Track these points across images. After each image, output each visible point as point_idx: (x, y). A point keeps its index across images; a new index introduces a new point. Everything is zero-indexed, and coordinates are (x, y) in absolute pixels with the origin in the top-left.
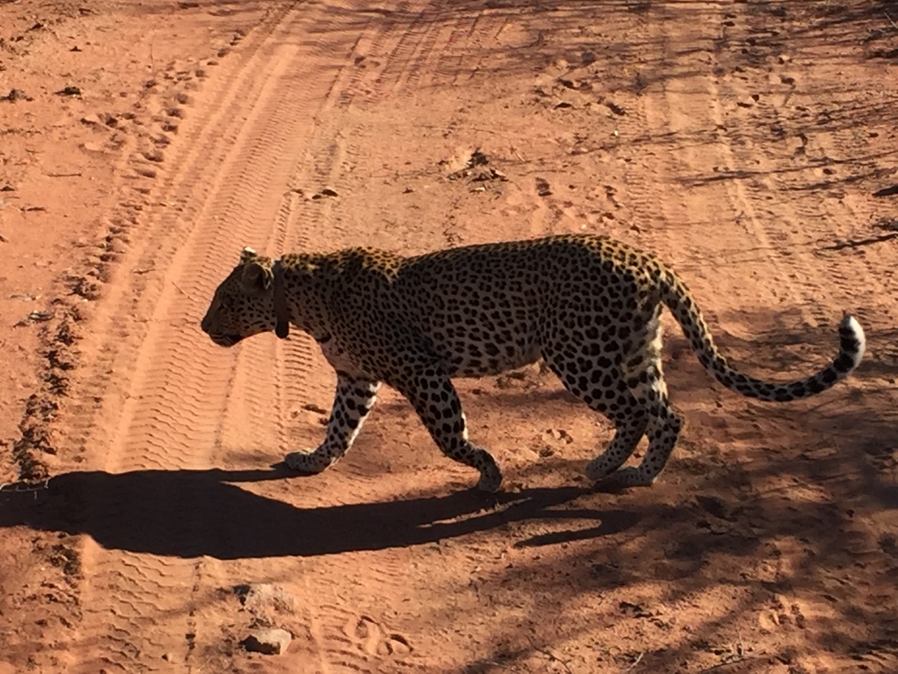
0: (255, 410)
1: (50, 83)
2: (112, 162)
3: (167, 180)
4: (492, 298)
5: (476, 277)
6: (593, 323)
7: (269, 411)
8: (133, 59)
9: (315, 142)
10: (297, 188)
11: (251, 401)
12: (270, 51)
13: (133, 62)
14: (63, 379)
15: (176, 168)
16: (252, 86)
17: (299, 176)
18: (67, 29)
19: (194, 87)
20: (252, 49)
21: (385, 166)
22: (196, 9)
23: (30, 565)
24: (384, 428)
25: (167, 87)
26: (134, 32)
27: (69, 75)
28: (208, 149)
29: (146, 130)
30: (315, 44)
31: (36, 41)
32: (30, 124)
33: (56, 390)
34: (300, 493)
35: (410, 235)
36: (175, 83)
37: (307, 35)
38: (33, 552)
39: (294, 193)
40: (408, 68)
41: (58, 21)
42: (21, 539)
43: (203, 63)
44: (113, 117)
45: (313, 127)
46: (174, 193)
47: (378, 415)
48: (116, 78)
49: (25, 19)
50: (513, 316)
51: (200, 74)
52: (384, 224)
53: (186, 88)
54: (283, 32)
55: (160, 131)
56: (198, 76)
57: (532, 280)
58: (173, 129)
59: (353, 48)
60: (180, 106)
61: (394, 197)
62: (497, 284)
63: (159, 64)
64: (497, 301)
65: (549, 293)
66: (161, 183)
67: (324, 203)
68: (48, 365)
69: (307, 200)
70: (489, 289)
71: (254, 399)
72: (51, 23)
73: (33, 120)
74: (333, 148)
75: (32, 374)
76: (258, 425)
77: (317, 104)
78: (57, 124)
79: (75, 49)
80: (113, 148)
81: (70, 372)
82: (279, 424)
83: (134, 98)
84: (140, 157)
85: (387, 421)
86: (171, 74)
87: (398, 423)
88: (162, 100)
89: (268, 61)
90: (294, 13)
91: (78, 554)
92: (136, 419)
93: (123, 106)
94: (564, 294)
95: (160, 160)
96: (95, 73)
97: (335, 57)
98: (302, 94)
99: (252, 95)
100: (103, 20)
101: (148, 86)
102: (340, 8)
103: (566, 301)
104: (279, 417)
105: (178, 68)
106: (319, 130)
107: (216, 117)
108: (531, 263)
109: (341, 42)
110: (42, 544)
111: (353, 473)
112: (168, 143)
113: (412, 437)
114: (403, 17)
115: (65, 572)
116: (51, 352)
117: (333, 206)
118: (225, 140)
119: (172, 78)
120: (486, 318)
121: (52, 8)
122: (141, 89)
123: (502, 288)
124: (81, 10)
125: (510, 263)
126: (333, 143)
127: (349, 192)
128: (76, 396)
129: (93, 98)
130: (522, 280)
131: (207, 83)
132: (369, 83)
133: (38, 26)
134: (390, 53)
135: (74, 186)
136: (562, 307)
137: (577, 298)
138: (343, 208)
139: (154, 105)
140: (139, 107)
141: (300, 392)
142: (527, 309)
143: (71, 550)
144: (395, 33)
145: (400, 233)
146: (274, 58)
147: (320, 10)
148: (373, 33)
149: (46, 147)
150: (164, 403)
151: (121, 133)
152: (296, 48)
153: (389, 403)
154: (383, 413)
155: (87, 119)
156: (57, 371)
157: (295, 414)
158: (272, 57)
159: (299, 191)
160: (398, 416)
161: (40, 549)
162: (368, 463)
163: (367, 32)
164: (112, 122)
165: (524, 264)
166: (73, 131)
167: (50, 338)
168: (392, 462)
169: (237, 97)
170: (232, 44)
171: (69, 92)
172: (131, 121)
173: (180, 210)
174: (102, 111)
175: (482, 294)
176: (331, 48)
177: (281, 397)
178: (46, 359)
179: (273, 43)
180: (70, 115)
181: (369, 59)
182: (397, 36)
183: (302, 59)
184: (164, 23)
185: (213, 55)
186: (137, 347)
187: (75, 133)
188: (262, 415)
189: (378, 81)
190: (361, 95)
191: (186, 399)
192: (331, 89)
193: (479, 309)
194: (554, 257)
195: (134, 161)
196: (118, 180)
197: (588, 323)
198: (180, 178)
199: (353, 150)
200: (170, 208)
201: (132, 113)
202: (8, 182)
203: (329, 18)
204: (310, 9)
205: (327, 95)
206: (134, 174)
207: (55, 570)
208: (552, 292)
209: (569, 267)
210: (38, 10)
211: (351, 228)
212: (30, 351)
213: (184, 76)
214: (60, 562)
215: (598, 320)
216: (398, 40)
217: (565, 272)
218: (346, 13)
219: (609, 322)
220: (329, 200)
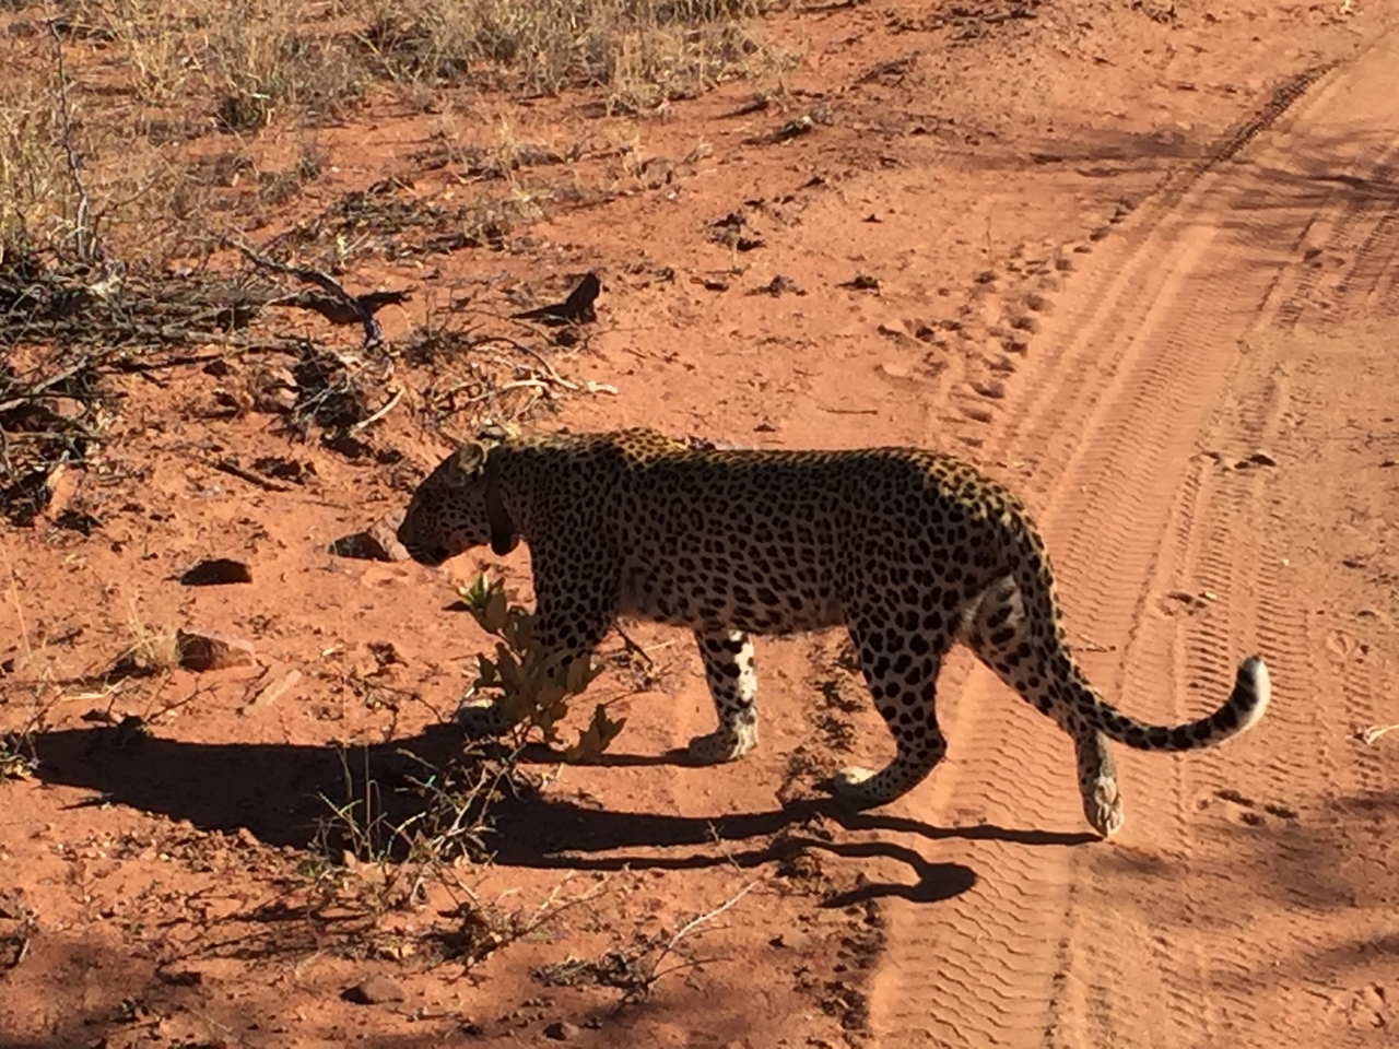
0: (1141, 793)
1: (832, 269)
2: (926, 395)
3: (1009, 426)
4: (770, 526)
5: (756, 494)
6: (911, 581)
7: (1162, 796)
8: (962, 238)
9: (1240, 380)
10: (1211, 450)
11: (1135, 779)
12: (1172, 234)
13: (959, 242)
14: (845, 725)
15: (1023, 409)
16: (1142, 287)
17: (1215, 431)
18: (861, 188)
19: (1054, 285)
20: (1144, 230)
21: (1351, 422)
22: (1059, 165)
23: (790, 1011)
24: (1345, 836)
25: (1011, 284)
26: (961, 196)
27: (861, 258)
28: (1075, 381)
29: (978, 348)
30: (1241, 226)
31: (812, 204)
32: (801, 331)
33: (834, 742)
34: (1210, 928)
35: (1389, 534)
36: (1024, 278)
37: (1229, 211)
38: (795, 989)
39: (1207, 458)
40: (1390, 270)
41: (847, 174)
42: (778, 969)
43: (1068, 249)
44: (929, 326)
45: (1237, 356)
46: (1018, 448)
47: (1334, 814)
48: (934, 267)
49: (796, 170)
50: (797, 556)
51: (1063, 265)
52: (1348, 514)
53: (1041, 286)
54: (1193, 206)
55: (1000, 351)
56: (1058, 268)
57: (828, 505)
58: (1019, 348)
59: (1303, 235)
60: (1031, 314)
61: (1365, 472)
62: (782, 507)
63: (999, 247)
64: (776, 531)
65: (850, 527)
66: (999, 432)
67: (1253, 475)
68: (822, 702)
69: (1226, 469)
70: (769, 512)
71: (1139, 776)
72: (837, 178)
73: (805, 324)
74: (1270, 391)
75: (797, 715)
76: (1145, 816)
77: (1243, 319)
78: (842, 332)
79: (872, 219)
80: (927, 373)
81: (856, 715)
82: (1178, 817)
83: (959, 298)
84: (968, 389)
85: (1349, 824)
86: (1018, 263)
87: (1366, 829)
88: (1004, 303)
89: (1168, 249)
90: (1210, 176)
91: (863, 998)
92: (955, 795)
93: (944, 310)
94: (870, 532)
95: (999, 396)
96: (901, 256)
97: (1274, 248)
98: (1221, 305)
99: (1143, 301)
100: (917, 175)
101: (981, 281)
102: (1283, 172)
103: (874, 544)
104: (1178, 806)
105: (1029, 254)
106: (1247, 362)
107: (1085, 334)
108: (833, 482)
109: (1285, 226)
110: (809, 978)
111: (1297, 903)
112: (1011, 370)
113: (1389, 852)
114: (1382, 190)
115: (844, 1025)
116: (828, 683)
117: (1267, 482)
118: (1102, 370)
119: (1018, 270)
120: (758, 554)
121: (837, 155)
122: (972, 284)
123: (788, 513)
124: (883, 160)
125: (806, 479)
126: (1269, 383)
127: (1293, 460)
128: (865, 753)
129: (897, 295)
130: (816, 503)
131: (1073, 279)
132: (1327, 291)
133: (816, 182)
134: (1360, 245)
135: (866, 431)
136: (869, 552)
137: (889, 541)
138: (1284, 485)
139: (991, 311)
140: (968, 312)
141: (1211, 770)
142: (817, 548)
143: (854, 992)
144: (1369, 214)
145: (1374, 529)
146: (1179, 246)
147: (1252, 174)
148: (1335, 213)
149: (823, 366)
150: (1001, 773)
151: (938, 352)
152: (1212, 232)
153: (1353, 796)
154: (1343, 812)
155: (888, 327)
156: (837, 713)
157: (1205, 804)
158: (1175, 244)
159: (1214, 455)
160: (1368, 818)
161: (806, 986)
162: (1320, 888)
163: (1324, 211)
164: (925, 333)
165: (824, 483)
166: (865, 344)
167: (828, 662)
168: (1357, 889)
169: (1118, 304)
170: (1113, 221)
171: (861, 284)
172: (954, 333)
173: (1029, 474)
174: (911, 316)
175: (758, 518)
176: (1266, 234)
177: (1182, 775)
178: (820, 694)
179: (1178, 223)
180: (862, 320)
181: (1326, 253)
182: (1370, 219)
183: (1222, 249)
184: (1010, 186)
185: (1082, 238)
186: (959, 683)
187: (868, 347)
188: (1151, 802)
189: (1341, 289)
190: (1313, 309)
191: (1034, 769)
192: (1266, 298)
193: (750, 540)
194: (863, 475)
195: (958, 396)
196: (934, 422)
197: (904, 580)
198: (1028, 425)
199: (1302, 396)
200: (1011, 471)
201: (957, 320)
202: (766, 418)
203: (1264, 186)
204: (1237, 173)
205: (1260, 307)
206: (959, 416)
207: (828, 1020)
208: (855, 528)
209: (880, 493)
210: (817, 157)
211: (1295, 517)
212: (797, 681)
213: (1036, 268)
214: (837, 1009)
215: (918, 576)
216: (1375, 225)
217: (872, 499)
218: (1293, 180)
219: (932, 580)
220: (1262, 472)
